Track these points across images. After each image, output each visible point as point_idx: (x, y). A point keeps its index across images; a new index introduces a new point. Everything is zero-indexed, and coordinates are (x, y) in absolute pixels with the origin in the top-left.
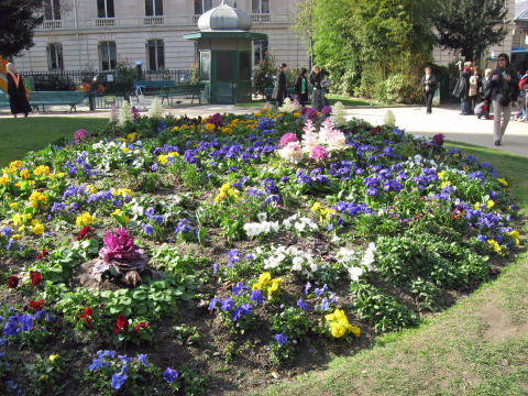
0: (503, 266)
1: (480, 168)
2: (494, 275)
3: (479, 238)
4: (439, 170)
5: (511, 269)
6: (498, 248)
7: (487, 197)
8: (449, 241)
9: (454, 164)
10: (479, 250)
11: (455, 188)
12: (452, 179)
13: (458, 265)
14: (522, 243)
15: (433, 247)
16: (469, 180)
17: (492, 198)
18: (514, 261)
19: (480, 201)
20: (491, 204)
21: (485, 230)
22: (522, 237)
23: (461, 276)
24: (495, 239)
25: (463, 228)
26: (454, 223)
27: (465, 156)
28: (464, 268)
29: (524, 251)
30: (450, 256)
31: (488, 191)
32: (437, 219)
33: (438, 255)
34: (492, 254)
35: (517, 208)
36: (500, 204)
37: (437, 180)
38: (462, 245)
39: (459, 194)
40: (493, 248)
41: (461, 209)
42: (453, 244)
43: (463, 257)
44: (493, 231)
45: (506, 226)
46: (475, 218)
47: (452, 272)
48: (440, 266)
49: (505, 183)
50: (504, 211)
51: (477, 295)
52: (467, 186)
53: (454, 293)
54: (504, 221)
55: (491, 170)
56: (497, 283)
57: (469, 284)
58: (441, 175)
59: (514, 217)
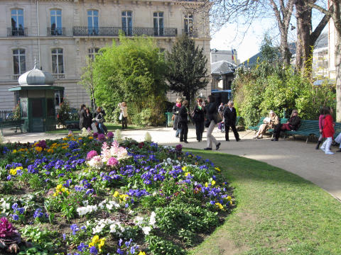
0: (226, 216)
1: (204, 162)
2: (222, 222)
3: (211, 203)
4: (182, 166)
5: (230, 218)
6: (222, 207)
7: (212, 179)
8: (195, 206)
9: (189, 162)
10: (212, 209)
11: (193, 175)
12: (191, 171)
13: (202, 219)
14: (233, 203)
15: (187, 210)
16: (201, 171)
17: (214, 179)
18: (231, 213)
19: (207, 181)
20: (214, 182)
21: (213, 198)
22: (233, 200)
23: (204, 225)
24: (219, 202)
25: (201, 198)
26: (196, 196)
27: (195, 156)
28: (205, 221)
29: (236, 207)
30: (196, 214)
31: (211, 176)
32: (186, 194)
33: (190, 215)
34: (219, 210)
35: (227, 184)
36: (219, 183)
37: (182, 171)
38: (202, 207)
39: (195, 179)
40: (219, 207)
41: (199, 187)
42: (197, 208)
43: (204, 214)
44: (217, 198)
45: (224, 194)
46: (207, 192)
47: (199, 223)
48: (193, 221)
49: (219, 170)
50: (221, 186)
51: (214, 235)
52: (200, 174)
53: (202, 235)
54: (222, 191)
55: (210, 163)
56: (224, 226)
57: (209, 229)
58: (184, 169)
59: (227, 189)
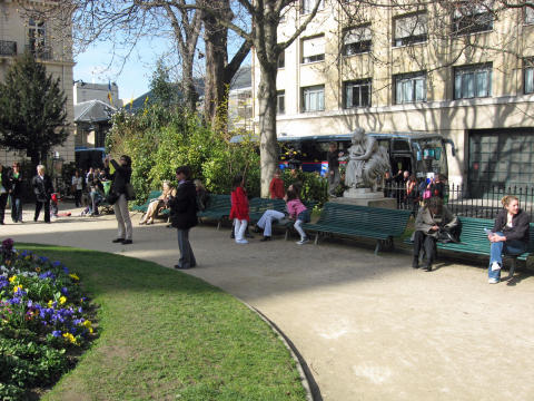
0: (80, 354)
1: (52, 267)
2: (72, 365)
3: (54, 334)
4: (10, 275)
5: (88, 355)
6: (73, 340)
7: (59, 294)
8: (26, 343)
9: (27, 267)
10: (56, 345)
11: (27, 290)
12: (24, 282)
13: (37, 363)
14: (95, 330)
15: (11, 351)
16: (41, 281)
17: (63, 294)
18: (89, 348)
19: (52, 298)
20: (63, 300)
21: (59, 326)
22: (95, 325)
23: (42, 373)
24: (70, 332)
25: (38, 327)
26: (29, 324)
27: (36, 258)
28: (44, 365)
29: (97, 337)
30: (29, 357)
31: (59, 289)
32: (11, 324)
33: (16, 358)
34: (69, 346)
35: (88, 300)
36: (72, 299)
37: (8, 285)
38: (39, 343)
39: (33, 296)
40: (69, 341)
41: (34, 310)
42: (29, 345)
43: (41, 355)
44: (68, 325)
45: (79, 318)
46: (49, 316)
47: (32, 370)
48: (20, 368)
49: (77, 278)
50: (77, 304)
51: (58, 387)
52: (39, 287)
53: (38, 390)
54: (77, 313)
55: (62, 267)
56: (76, 371)
57: (50, 379)
58: (12, 280)
59: (86, 309)
